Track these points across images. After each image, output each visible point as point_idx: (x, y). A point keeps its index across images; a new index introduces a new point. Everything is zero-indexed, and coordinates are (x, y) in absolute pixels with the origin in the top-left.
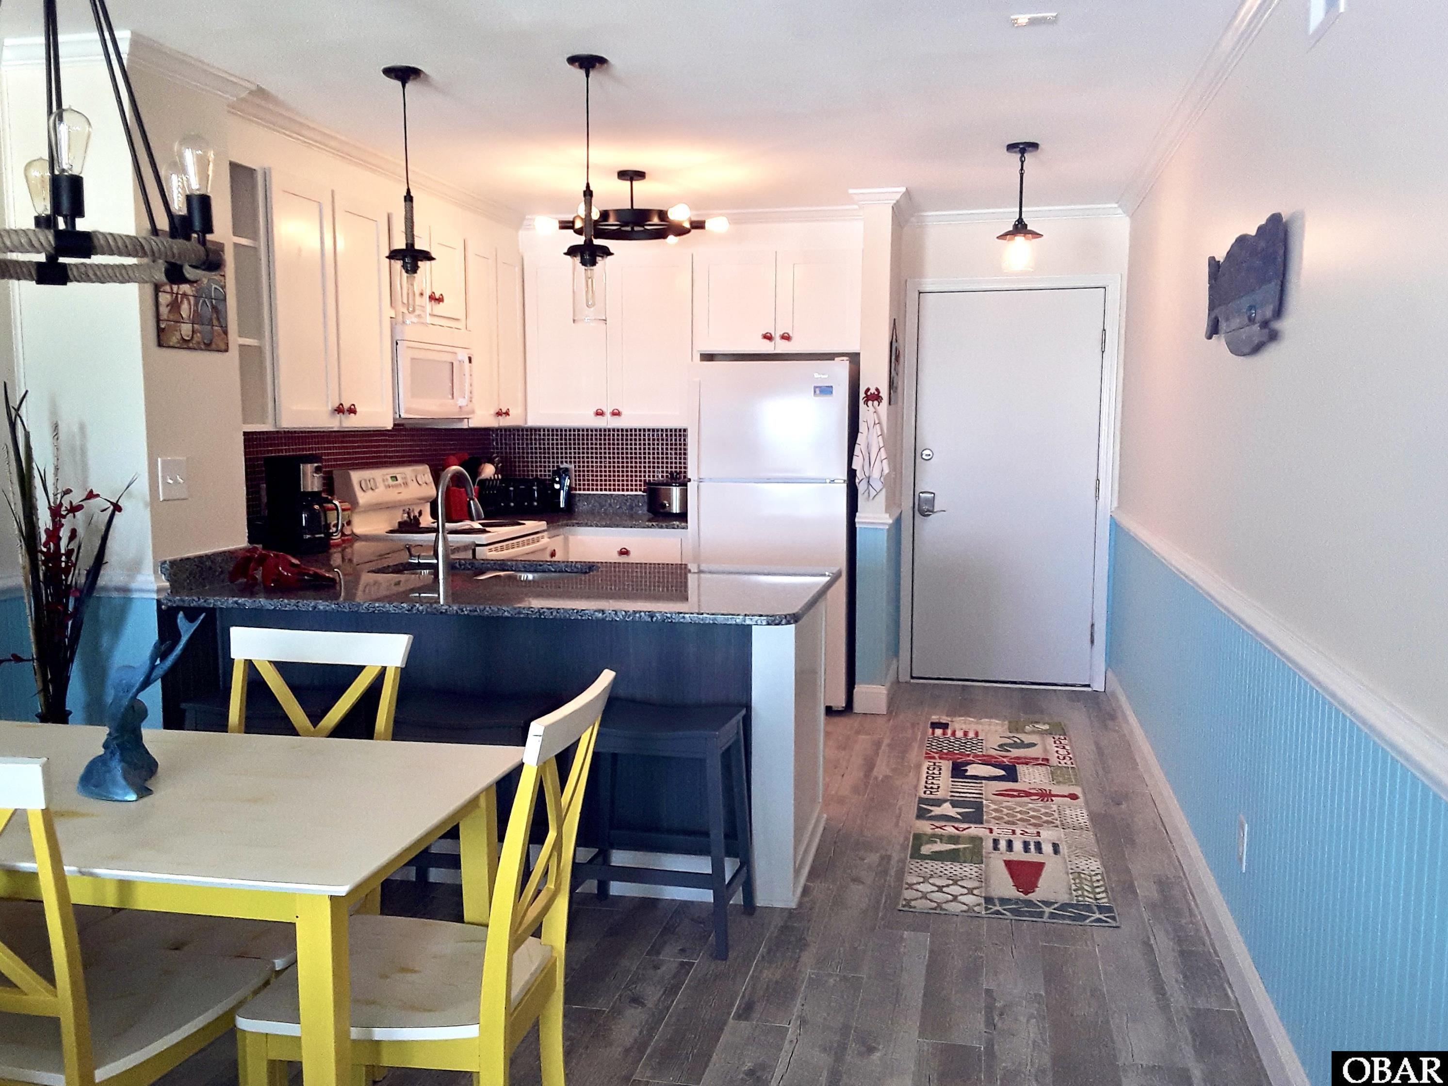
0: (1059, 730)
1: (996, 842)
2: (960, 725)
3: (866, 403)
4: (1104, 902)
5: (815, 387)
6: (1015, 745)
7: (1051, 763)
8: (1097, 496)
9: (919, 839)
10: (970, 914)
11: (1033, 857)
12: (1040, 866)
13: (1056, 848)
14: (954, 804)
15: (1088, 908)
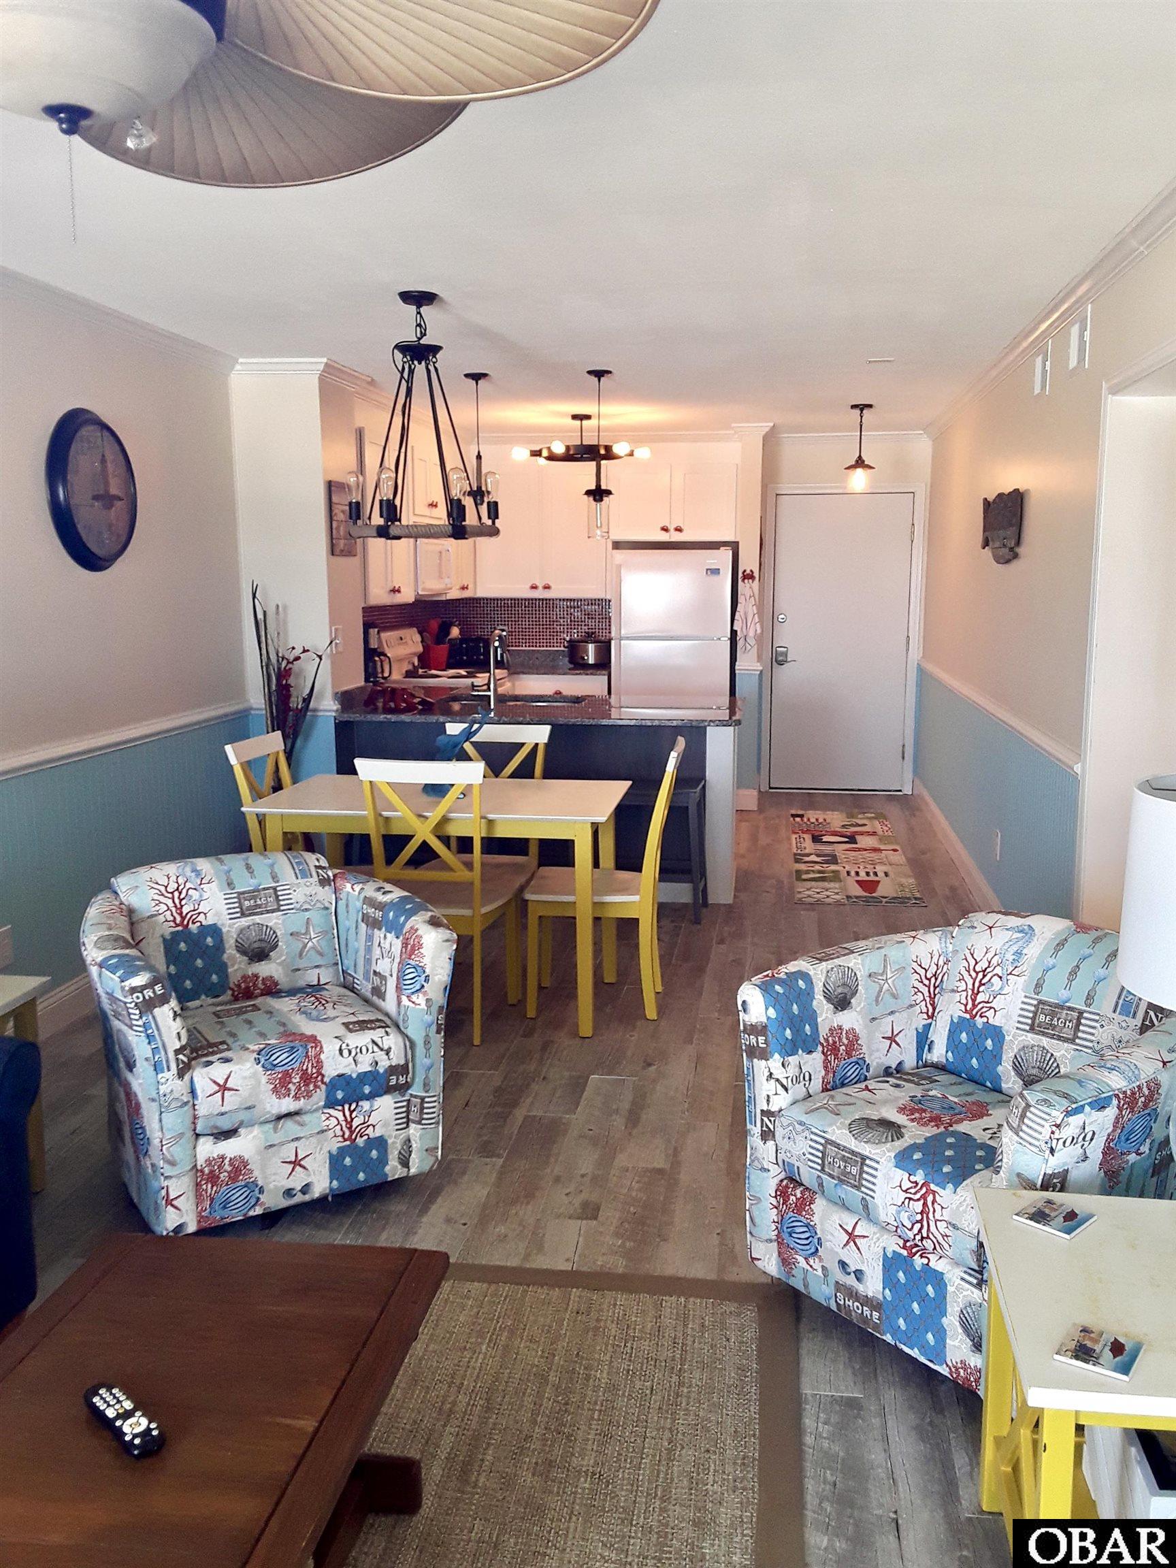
0: (880, 817)
1: (848, 873)
2: (813, 816)
3: (743, 580)
4: (918, 895)
5: (707, 570)
6: (852, 825)
7: (878, 833)
8: (908, 650)
9: (798, 872)
10: (838, 904)
11: (872, 878)
12: (879, 882)
13: (886, 874)
14: (818, 856)
15: (909, 898)
